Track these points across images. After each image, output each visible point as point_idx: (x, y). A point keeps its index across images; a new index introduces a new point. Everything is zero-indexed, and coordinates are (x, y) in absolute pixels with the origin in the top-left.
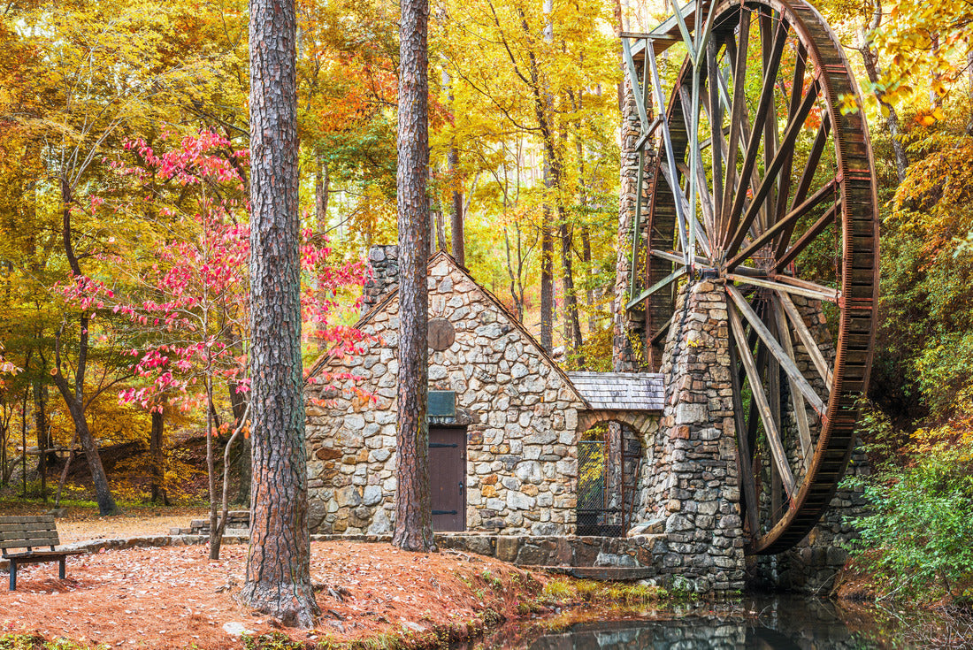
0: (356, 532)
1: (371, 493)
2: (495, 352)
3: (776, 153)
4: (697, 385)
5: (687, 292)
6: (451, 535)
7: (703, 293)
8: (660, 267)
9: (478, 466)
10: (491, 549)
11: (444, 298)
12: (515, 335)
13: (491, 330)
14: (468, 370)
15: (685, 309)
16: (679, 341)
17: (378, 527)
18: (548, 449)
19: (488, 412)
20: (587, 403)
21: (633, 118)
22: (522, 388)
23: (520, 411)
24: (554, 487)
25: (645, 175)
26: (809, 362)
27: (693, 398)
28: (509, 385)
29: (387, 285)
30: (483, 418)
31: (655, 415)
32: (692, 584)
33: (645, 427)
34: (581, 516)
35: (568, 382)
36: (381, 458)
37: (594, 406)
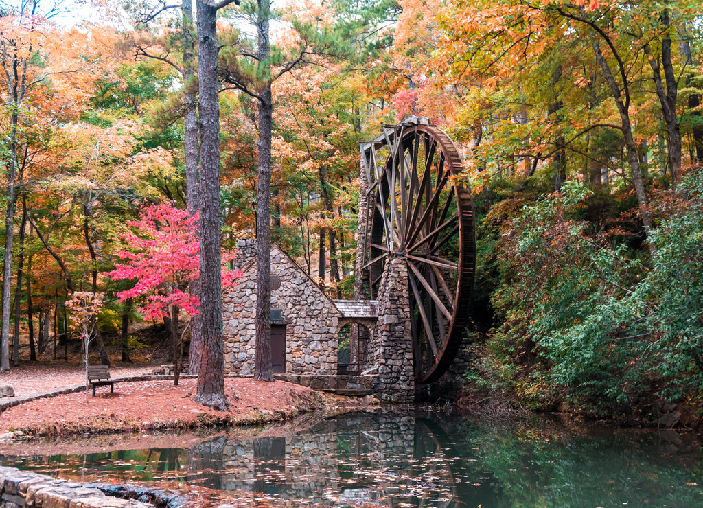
0: (234, 374)
1: (241, 356)
2: (300, 291)
3: (431, 200)
4: (394, 306)
5: (389, 263)
6: (280, 375)
7: (397, 264)
8: (376, 252)
9: (291, 344)
10: (298, 381)
11: (276, 266)
12: (309, 283)
13: (298, 281)
14: (287, 299)
15: (389, 271)
16: (385, 286)
17: (245, 371)
18: (324, 335)
19: (296, 318)
20: (342, 315)
21: (365, 179)
22: (313, 308)
23: (312, 318)
24: (327, 353)
25: (370, 206)
26: (445, 296)
27: (391, 312)
28: (306, 306)
29: (247, 257)
30: (294, 321)
31: (374, 320)
32: (390, 398)
33: (370, 326)
34: (339, 366)
35: (334, 305)
36: (246, 340)
37: (346, 316)
